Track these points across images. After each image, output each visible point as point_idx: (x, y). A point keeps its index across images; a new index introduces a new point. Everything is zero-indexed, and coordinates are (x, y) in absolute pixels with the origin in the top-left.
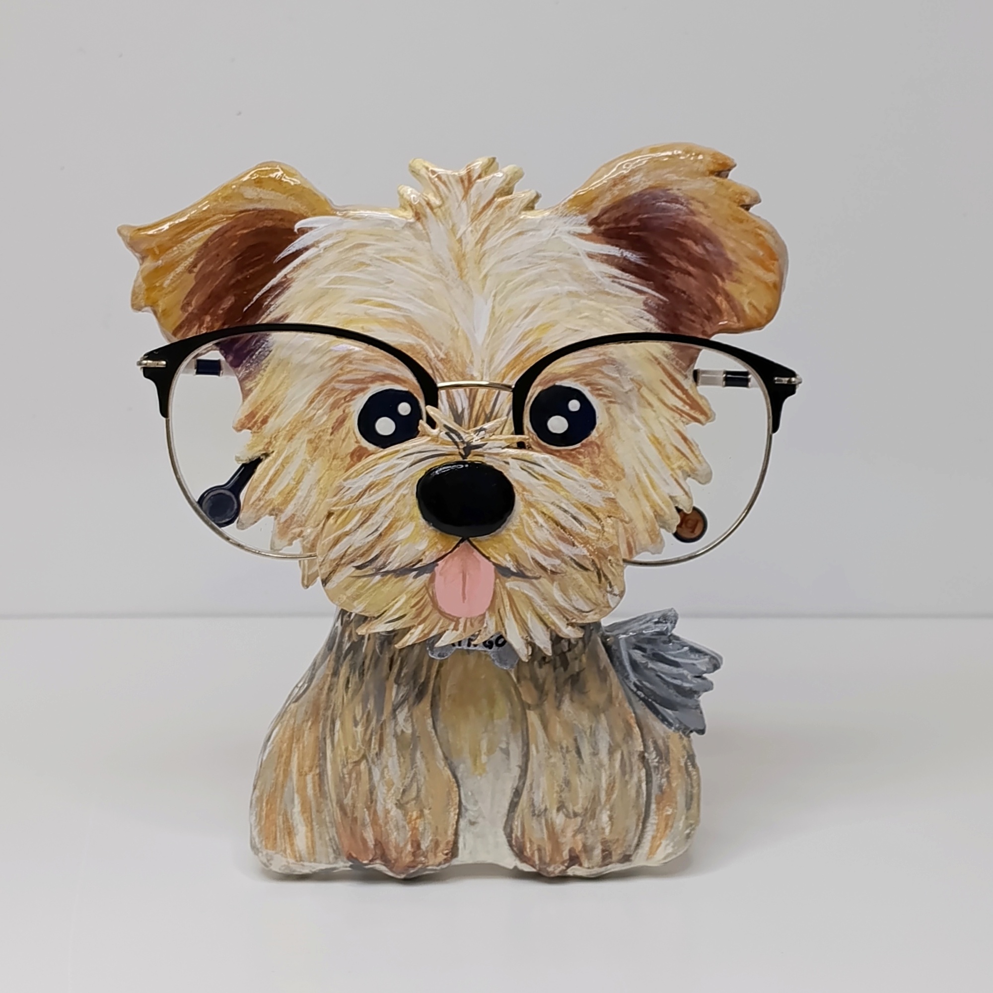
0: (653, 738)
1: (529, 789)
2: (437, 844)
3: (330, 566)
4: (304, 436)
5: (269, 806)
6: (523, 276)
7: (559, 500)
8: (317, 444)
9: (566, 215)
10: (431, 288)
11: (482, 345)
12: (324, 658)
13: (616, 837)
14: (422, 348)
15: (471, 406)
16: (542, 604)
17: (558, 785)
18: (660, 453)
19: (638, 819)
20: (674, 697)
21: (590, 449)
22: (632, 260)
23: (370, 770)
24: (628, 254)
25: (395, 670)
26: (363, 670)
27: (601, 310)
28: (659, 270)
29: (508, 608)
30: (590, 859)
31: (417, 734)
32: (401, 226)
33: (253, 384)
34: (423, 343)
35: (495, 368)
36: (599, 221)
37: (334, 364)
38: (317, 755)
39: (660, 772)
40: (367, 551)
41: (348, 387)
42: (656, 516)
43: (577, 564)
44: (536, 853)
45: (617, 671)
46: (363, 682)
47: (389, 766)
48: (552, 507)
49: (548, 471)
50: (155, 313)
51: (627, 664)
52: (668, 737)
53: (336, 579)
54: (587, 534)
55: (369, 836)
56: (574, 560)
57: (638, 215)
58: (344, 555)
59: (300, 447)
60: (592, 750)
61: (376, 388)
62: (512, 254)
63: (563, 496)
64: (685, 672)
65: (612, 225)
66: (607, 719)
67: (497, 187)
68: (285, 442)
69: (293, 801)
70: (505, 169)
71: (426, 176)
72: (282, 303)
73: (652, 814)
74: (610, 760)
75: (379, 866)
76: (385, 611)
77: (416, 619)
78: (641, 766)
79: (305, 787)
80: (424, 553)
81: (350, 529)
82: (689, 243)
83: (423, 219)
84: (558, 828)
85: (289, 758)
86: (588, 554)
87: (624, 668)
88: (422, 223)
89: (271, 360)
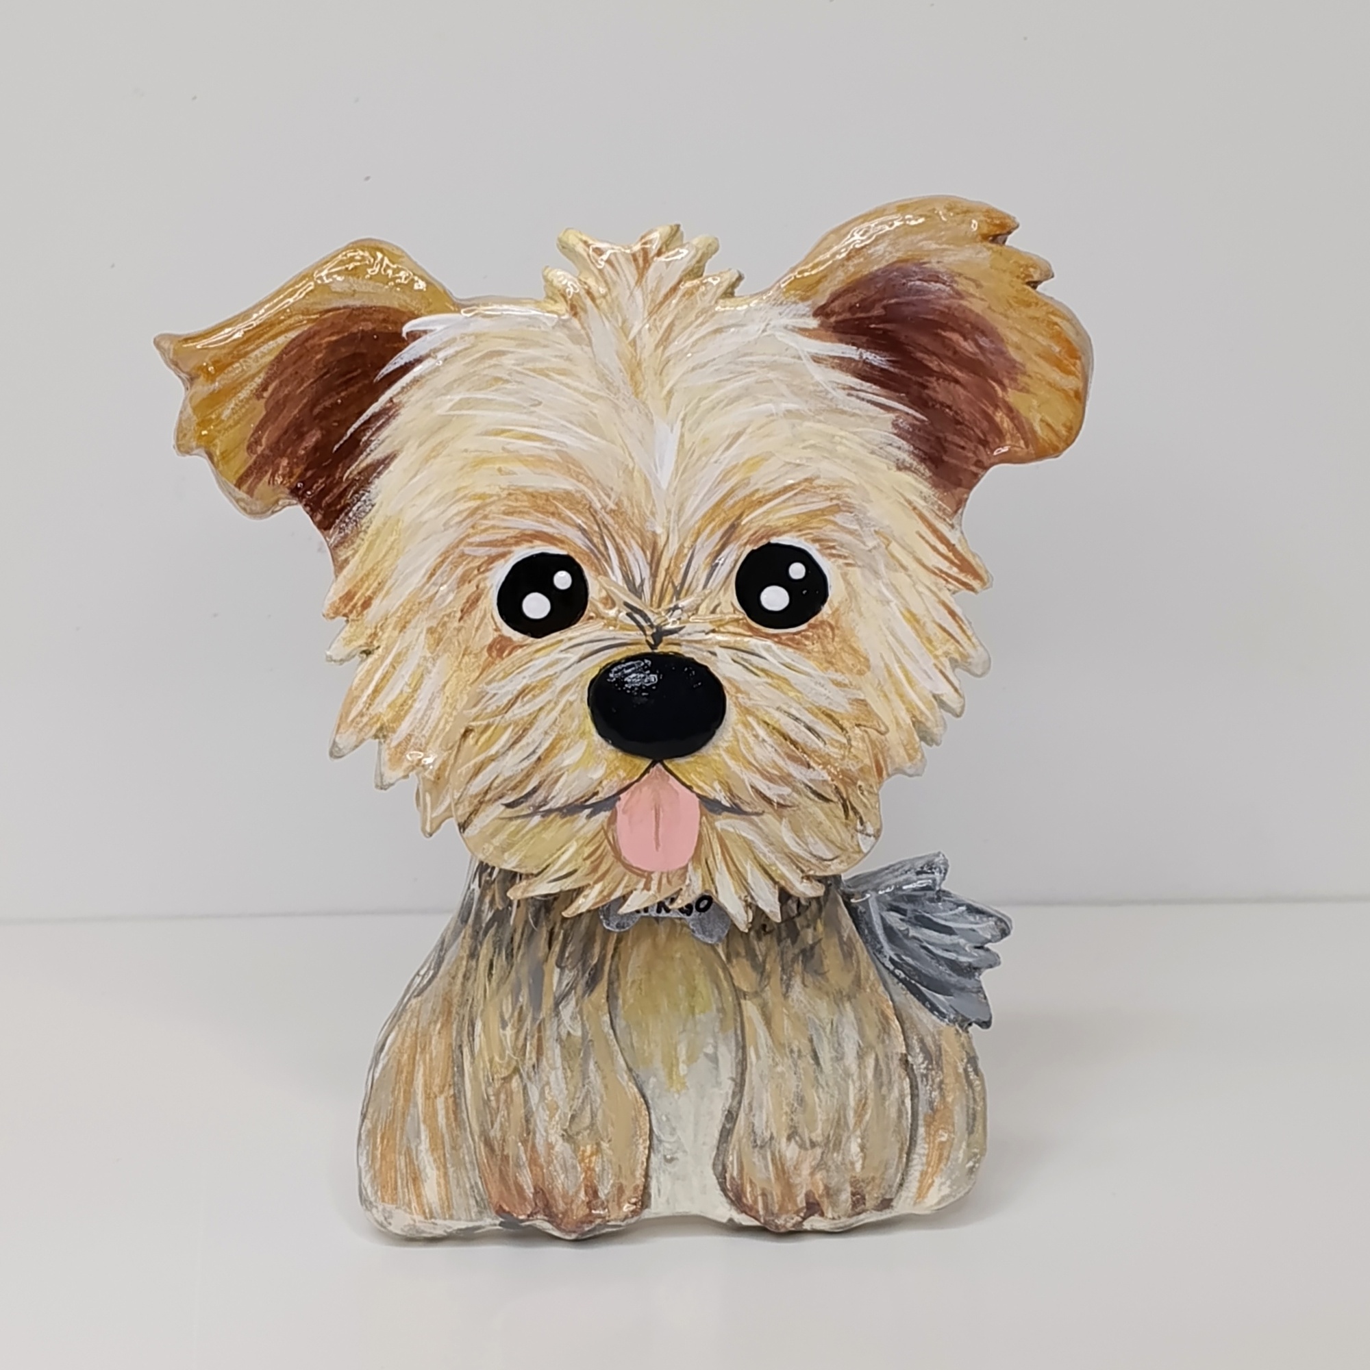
0: (918, 1035)
1: (747, 1110)
2: (621, 1190)
3: (471, 804)
4: (421, 624)
5: (385, 1142)
6: (722, 391)
7: (786, 704)
8: (440, 634)
9: (781, 304)
10: (595, 411)
11: (668, 489)
12: (456, 934)
13: (872, 1174)
14: (584, 496)
15: (654, 576)
16: (766, 850)
17: (787, 1105)
18: (919, 635)
19: (901, 1150)
20: (947, 977)
21: (820, 631)
22: (876, 364)
23: (525, 1088)
24: (869, 356)
25: (557, 948)
26: (512, 950)
27: (833, 436)
28: (913, 378)
29: (719, 857)
30: (834, 1205)
31: (589, 1037)
32: (550, 324)
33: (350, 553)
34: (585, 489)
35: (686, 522)
36: (828, 310)
37: (464, 520)
38: (450, 1070)
39: (930, 1082)
40: (521, 782)
41: (483, 551)
42: (914, 723)
43: (814, 792)
44: (760, 1199)
45: (866, 942)
46: (512, 967)
47: (552, 1084)
48: (777, 715)
49: (771, 663)
50: (211, 456)
51: (880, 932)
52: (940, 1033)
53: (478, 823)
54: (827, 750)
55: (527, 1181)
56: (810, 788)
57: (884, 299)
58: (489, 788)
59: (417, 639)
60: (834, 1054)
61: (522, 552)
62: (706, 360)
63: (792, 698)
64: (962, 941)
65: (847, 315)
66: (855, 1009)
67: (683, 267)
68: (396, 633)
69: (418, 1136)
70: (695, 242)
71: (585, 254)
72: (387, 437)
73: (919, 1141)
74: (859, 1067)
75: (541, 1223)
76: (548, 866)
77: (589, 877)
78: (903, 1074)
79: (435, 1114)
80: (601, 782)
81: (497, 752)
82: (955, 337)
83: (582, 314)
84: (789, 1164)
85: (412, 1073)
86: (829, 778)
87: (876, 938)
88: (580, 320)
89: (374, 517)
